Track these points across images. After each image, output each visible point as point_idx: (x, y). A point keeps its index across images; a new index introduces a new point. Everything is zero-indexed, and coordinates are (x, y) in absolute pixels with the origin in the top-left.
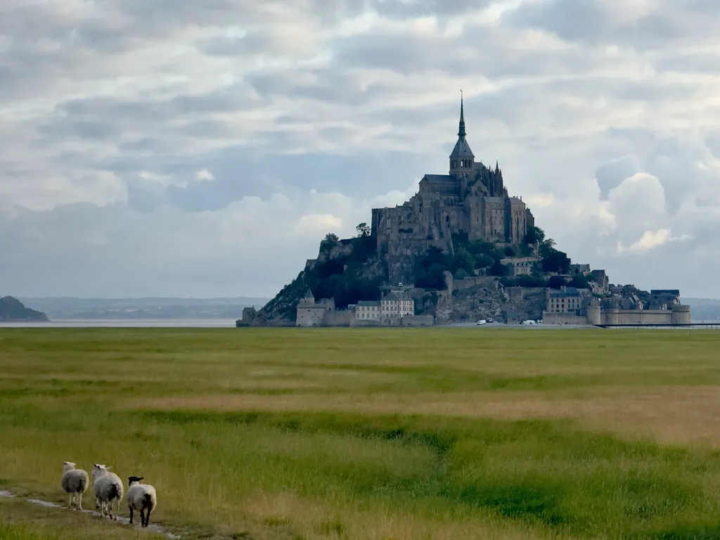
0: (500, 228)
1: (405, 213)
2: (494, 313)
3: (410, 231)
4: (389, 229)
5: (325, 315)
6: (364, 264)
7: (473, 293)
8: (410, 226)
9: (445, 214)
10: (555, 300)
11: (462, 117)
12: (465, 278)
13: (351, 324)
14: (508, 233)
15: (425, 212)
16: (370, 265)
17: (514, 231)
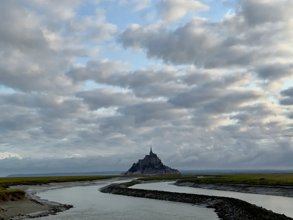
6: (138, 166)
7: (148, 170)
8: (143, 162)
9: (147, 160)
14: (156, 162)
17: (157, 162)
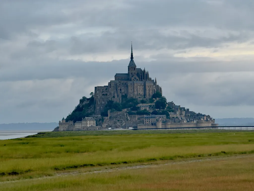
0: (142, 93)
1: (105, 88)
2: (122, 125)
3: (106, 95)
4: (98, 94)
5: (68, 127)
6: (89, 107)
7: (116, 118)
8: (106, 93)
9: (120, 88)
10: (146, 119)
11: (132, 52)
12: (114, 112)
13: (74, 130)
14: (145, 95)
15: (112, 88)
16: (91, 107)
17: (147, 94)
